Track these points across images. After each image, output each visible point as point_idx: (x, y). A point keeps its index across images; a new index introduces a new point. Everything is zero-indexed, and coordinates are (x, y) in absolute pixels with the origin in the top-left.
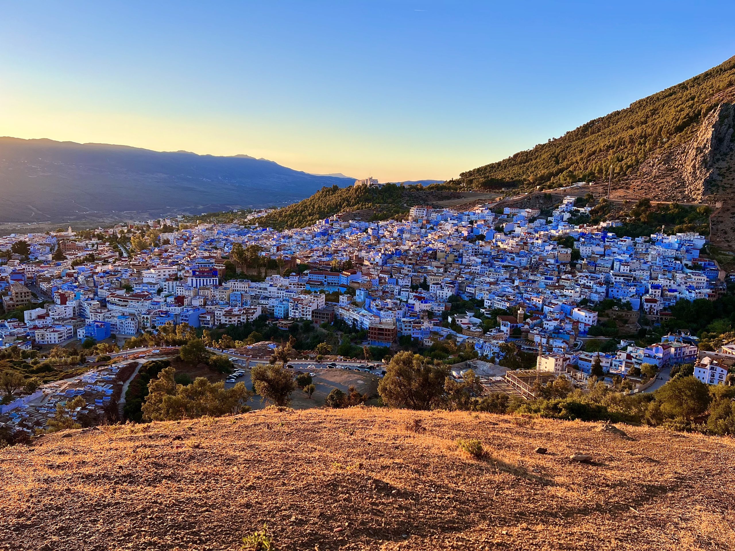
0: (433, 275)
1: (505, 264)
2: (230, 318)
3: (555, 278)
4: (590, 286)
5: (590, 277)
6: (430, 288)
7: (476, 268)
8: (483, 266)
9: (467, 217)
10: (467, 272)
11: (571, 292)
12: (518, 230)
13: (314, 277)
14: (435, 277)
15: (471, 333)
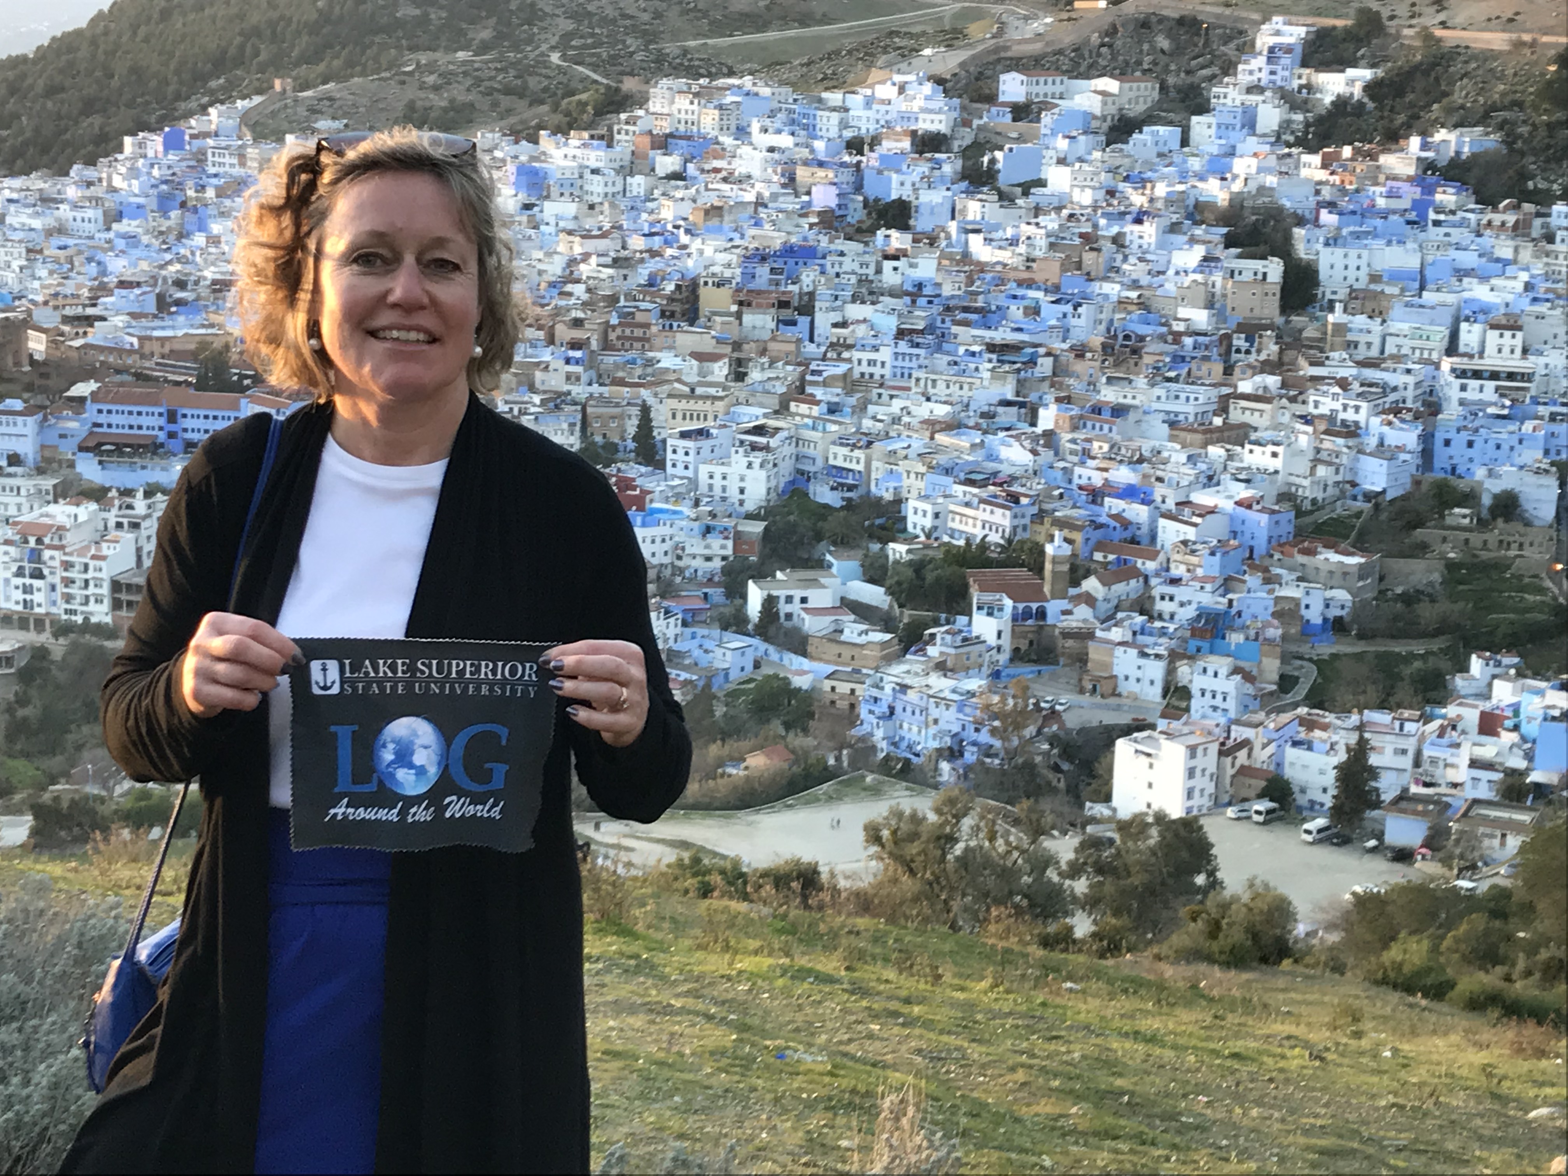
0: (679, 396)
1: (1001, 336)
3: (1210, 396)
4: (1356, 424)
5: (1356, 387)
6: (670, 455)
7: (873, 356)
8: (903, 347)
9: (835, 117)
10: (833, 377)
11: (1275, 455)
13: (115, 419)
14: (692, 405)
15: (847, 653)
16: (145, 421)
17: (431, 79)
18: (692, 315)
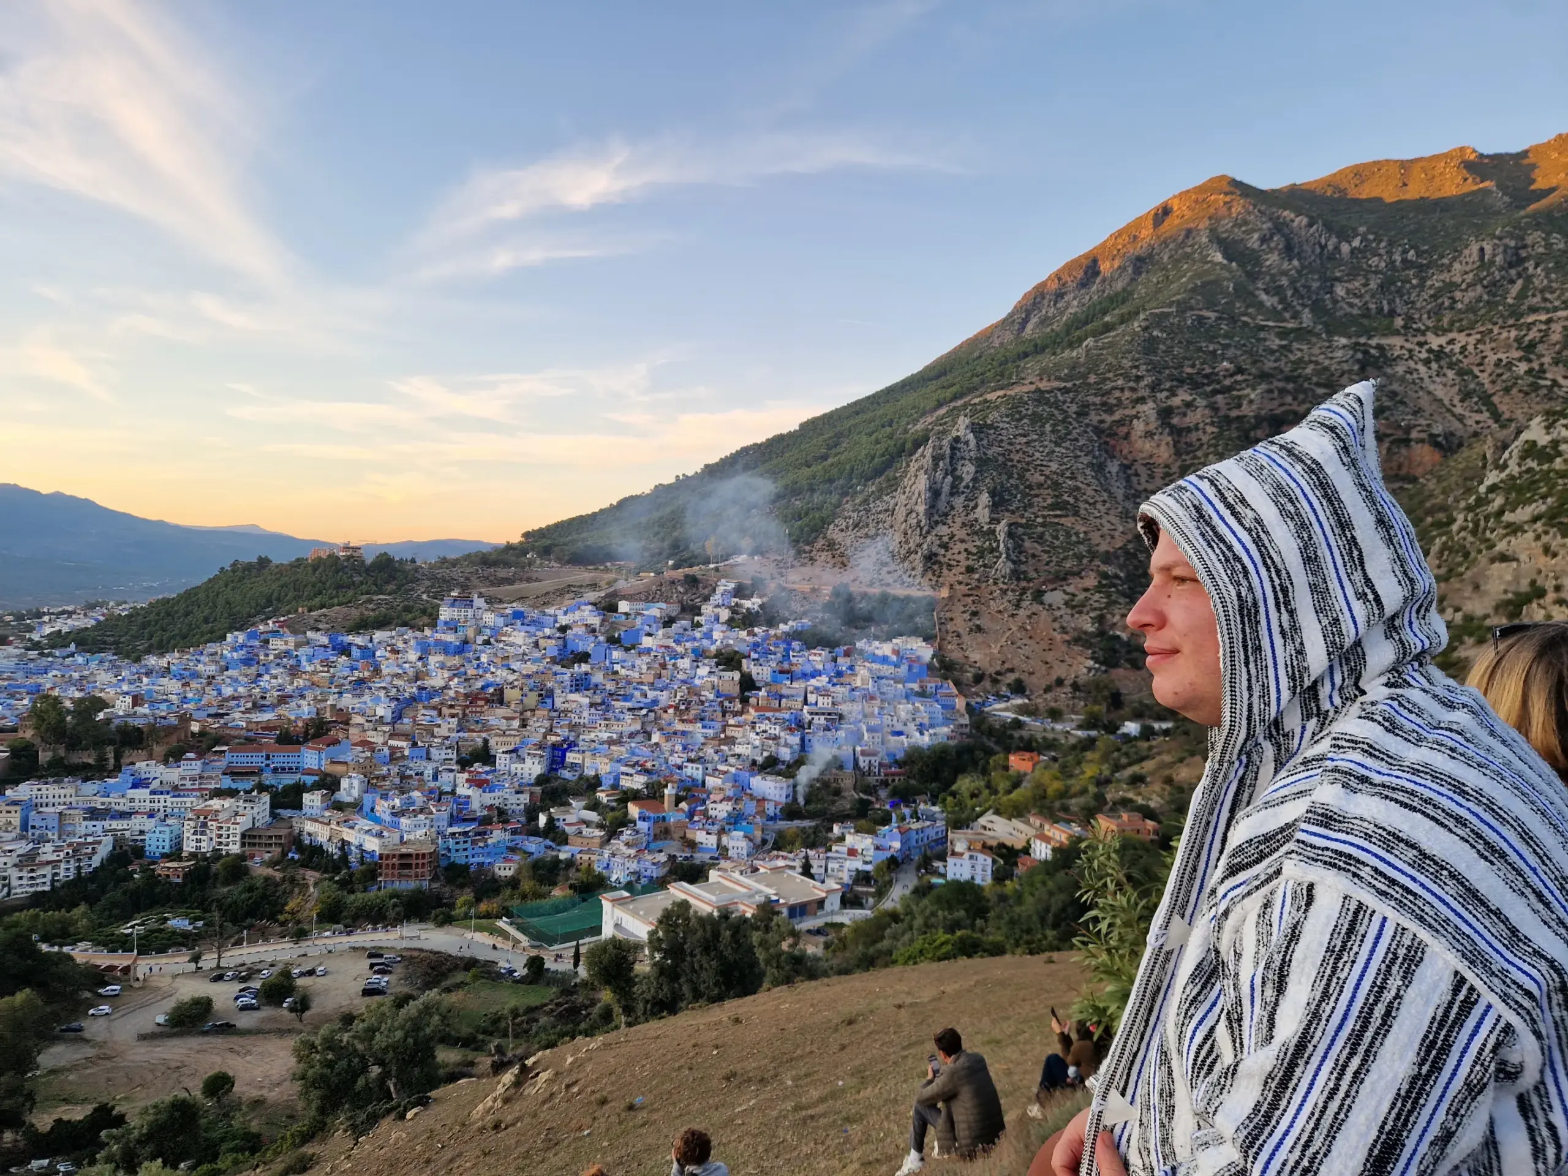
0: (500, 736)
1: (633, 705)
2: (32, 871)
3: (718, 726)
4: (776, 734)
5: (773, 719)
6: (497, 760)
7: (580, 715)
8: (593, 710)
9: (551, 618)
10: (564, 725)
11: (746, 748)
12: (647, 642)
13: (240, 759)
14: (505, 739)
15: (585, 841)
16: (254, 759)
17: (371, 606)
18: (501, 702)
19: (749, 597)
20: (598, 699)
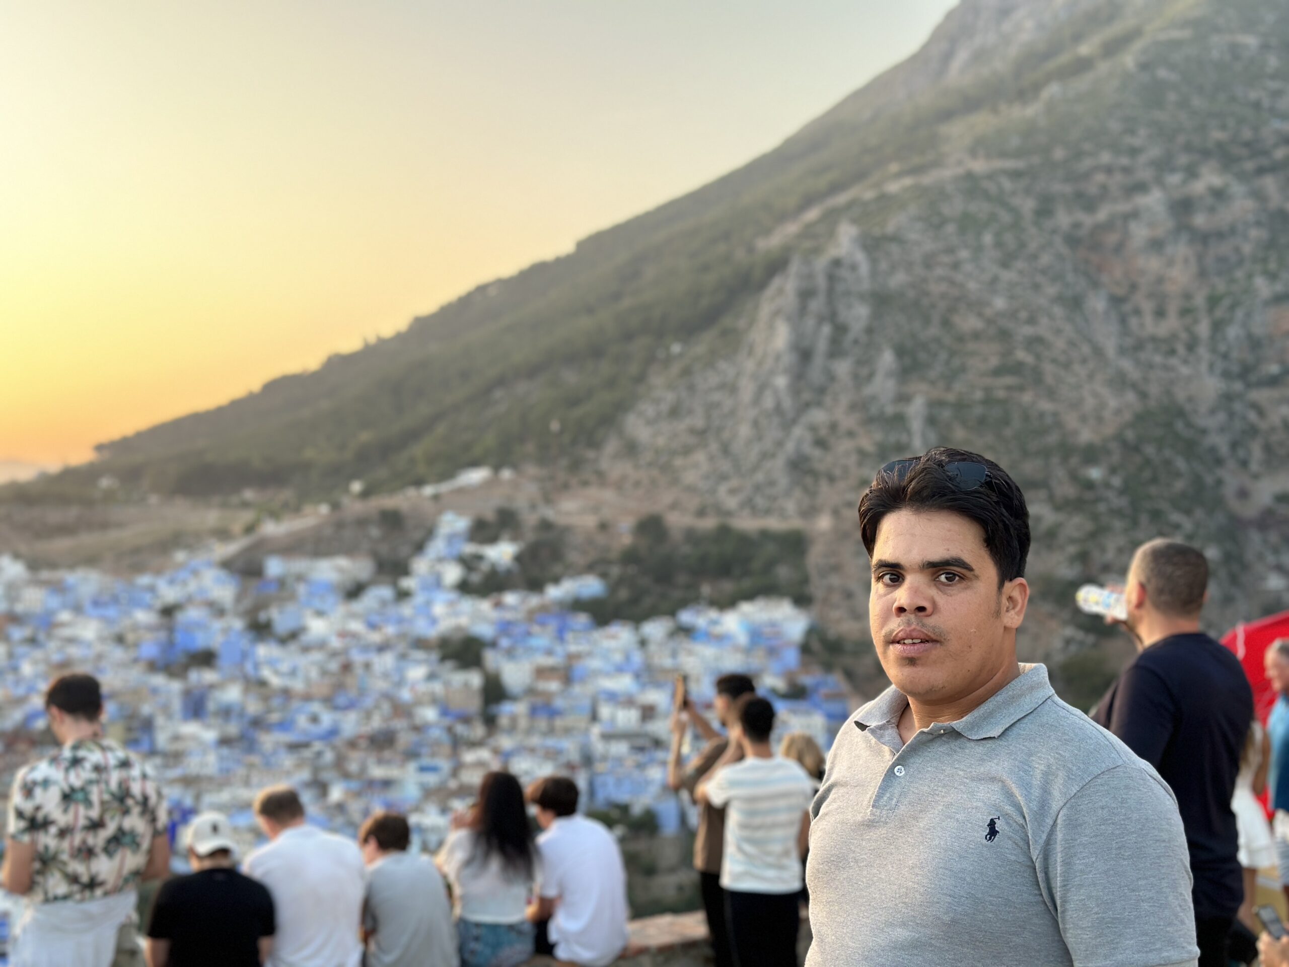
1: (293, 737)
12: (316, 627)
19: (493, 540)
20: (233, 729)
